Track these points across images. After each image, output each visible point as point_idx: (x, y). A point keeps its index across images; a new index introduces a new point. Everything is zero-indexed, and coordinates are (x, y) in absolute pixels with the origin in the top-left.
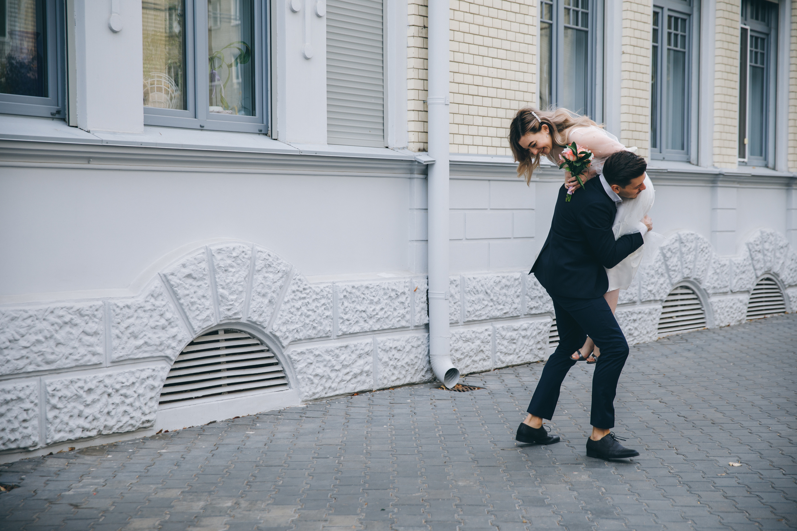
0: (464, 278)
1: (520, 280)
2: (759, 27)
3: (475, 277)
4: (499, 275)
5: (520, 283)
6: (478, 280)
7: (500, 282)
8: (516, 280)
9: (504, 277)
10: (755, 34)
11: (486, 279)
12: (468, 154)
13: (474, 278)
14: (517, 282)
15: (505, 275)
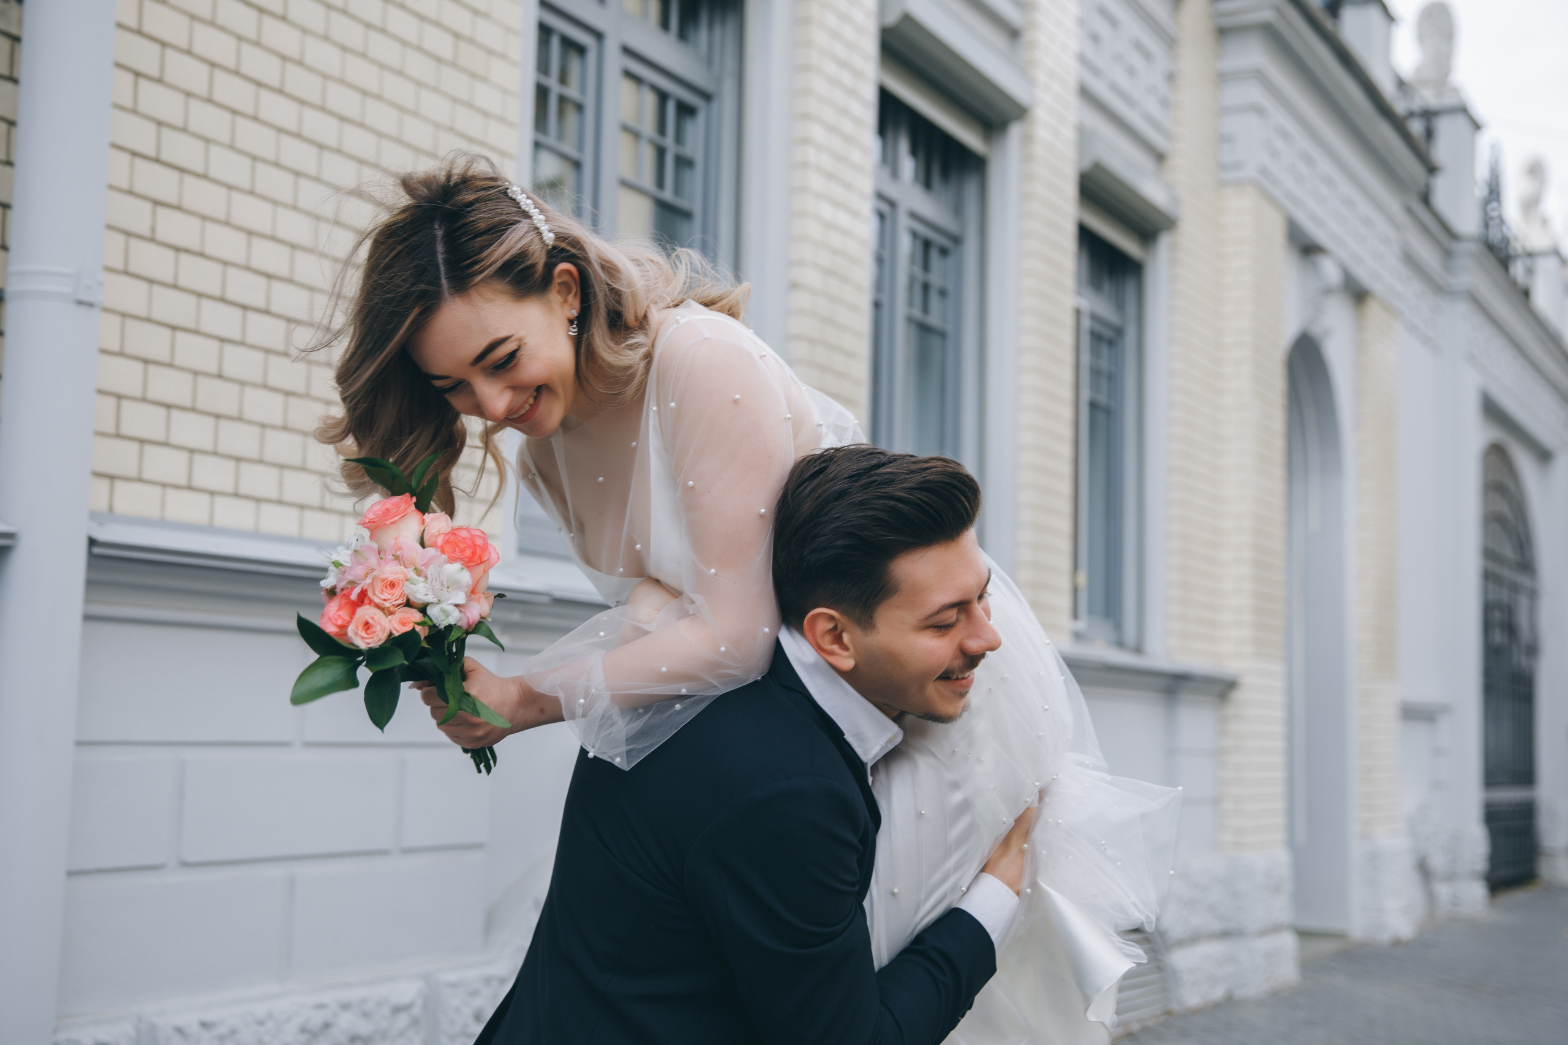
0: (153, 1028)
1: (417, 1011)
2: (1104, 308)
3: (208, 1017)
4: (327, 997)
5: (415, 1022)
6: (223, 1030)
7: (327, 1026)
8: (397, 1010)
9: (346, 1007)
10: (1099, 328)
11: (261, 1023)
12: (210, 529)
13: (204, 1025)
14: (403, 1020)
15: (352, 995)
